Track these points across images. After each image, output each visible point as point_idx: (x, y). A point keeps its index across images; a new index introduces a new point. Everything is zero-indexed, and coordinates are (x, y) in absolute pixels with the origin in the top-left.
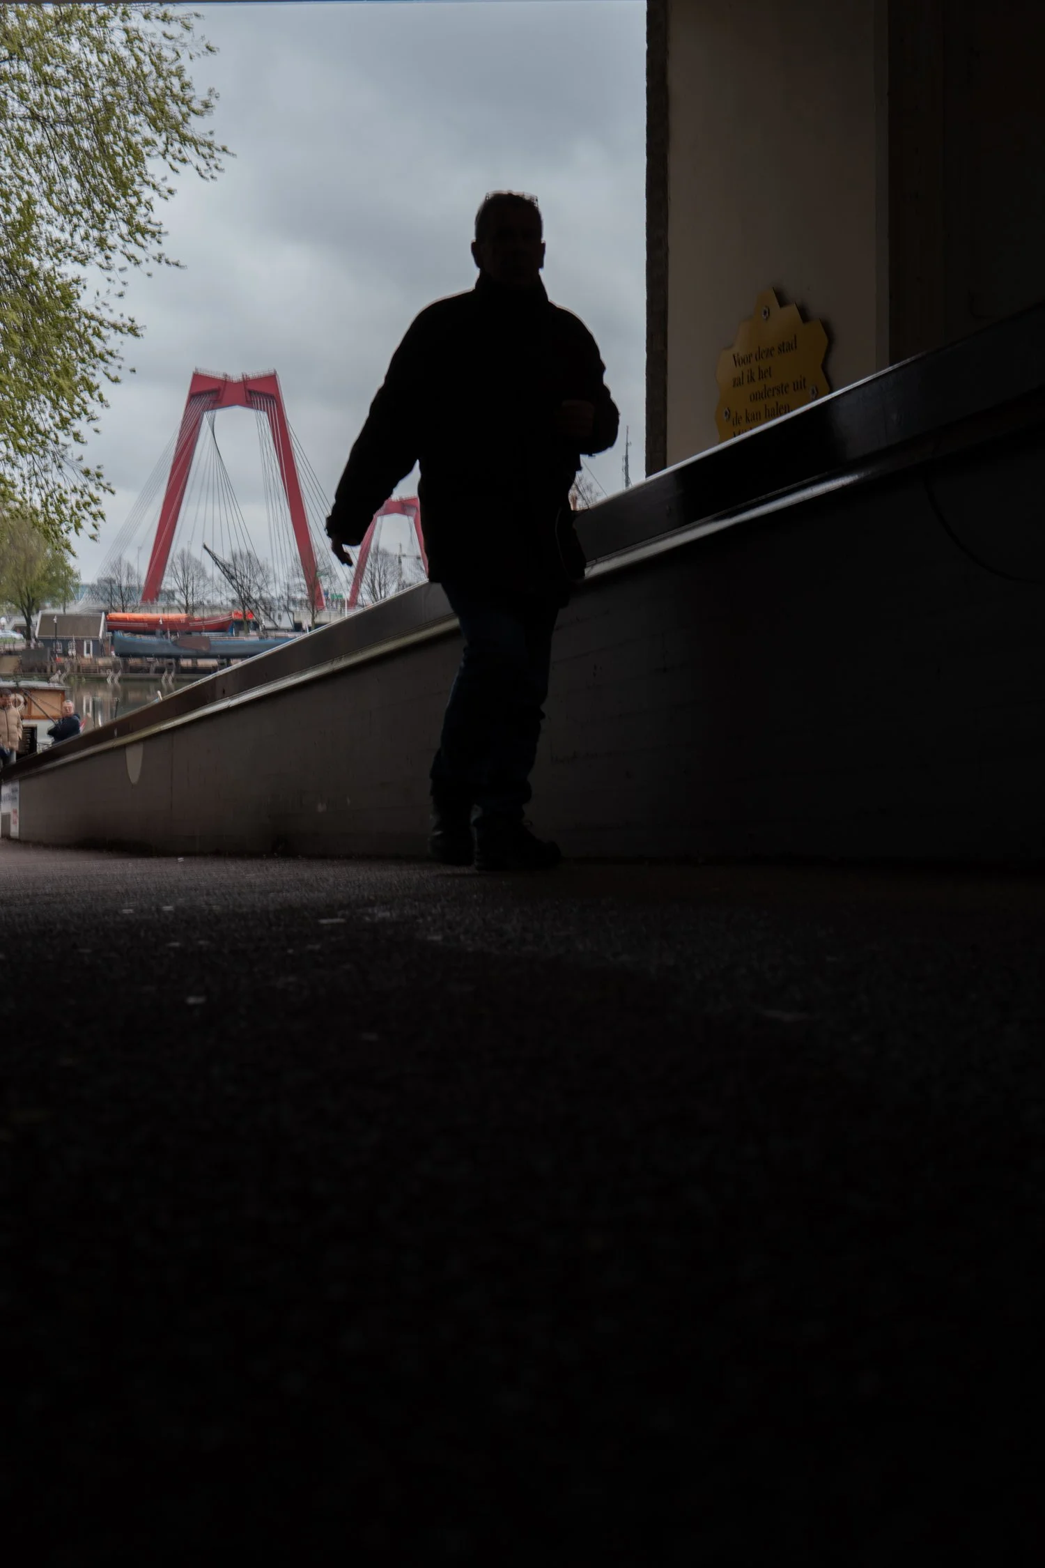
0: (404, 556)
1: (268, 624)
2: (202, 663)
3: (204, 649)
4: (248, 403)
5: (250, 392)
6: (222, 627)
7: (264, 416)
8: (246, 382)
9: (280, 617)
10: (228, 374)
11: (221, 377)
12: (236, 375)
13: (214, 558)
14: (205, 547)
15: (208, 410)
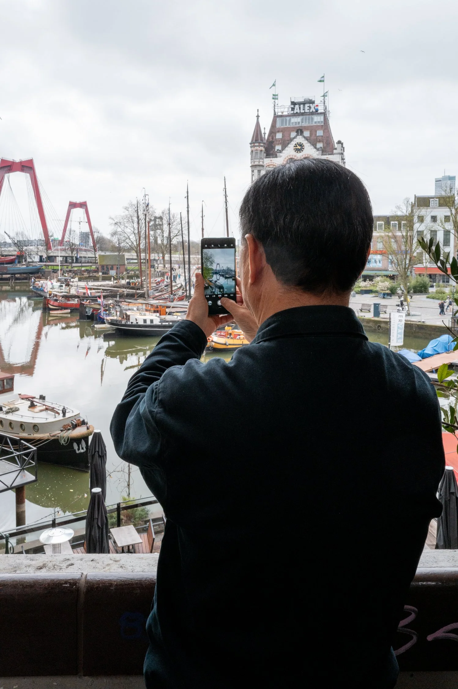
0: (81, 222)
1: (30, 260)
2: (4, 276)
3: (5, 271)
4: (22, 170)
5: (23, 166)
6: (12, 262)
7: (28, 175)
8: (21, 162)
9: (34, 258)
10: (14, 159)
11: (12, 160)
12: (17, 160)
13: (9, 236)
14: (5, 232)
15: (7, 173)
